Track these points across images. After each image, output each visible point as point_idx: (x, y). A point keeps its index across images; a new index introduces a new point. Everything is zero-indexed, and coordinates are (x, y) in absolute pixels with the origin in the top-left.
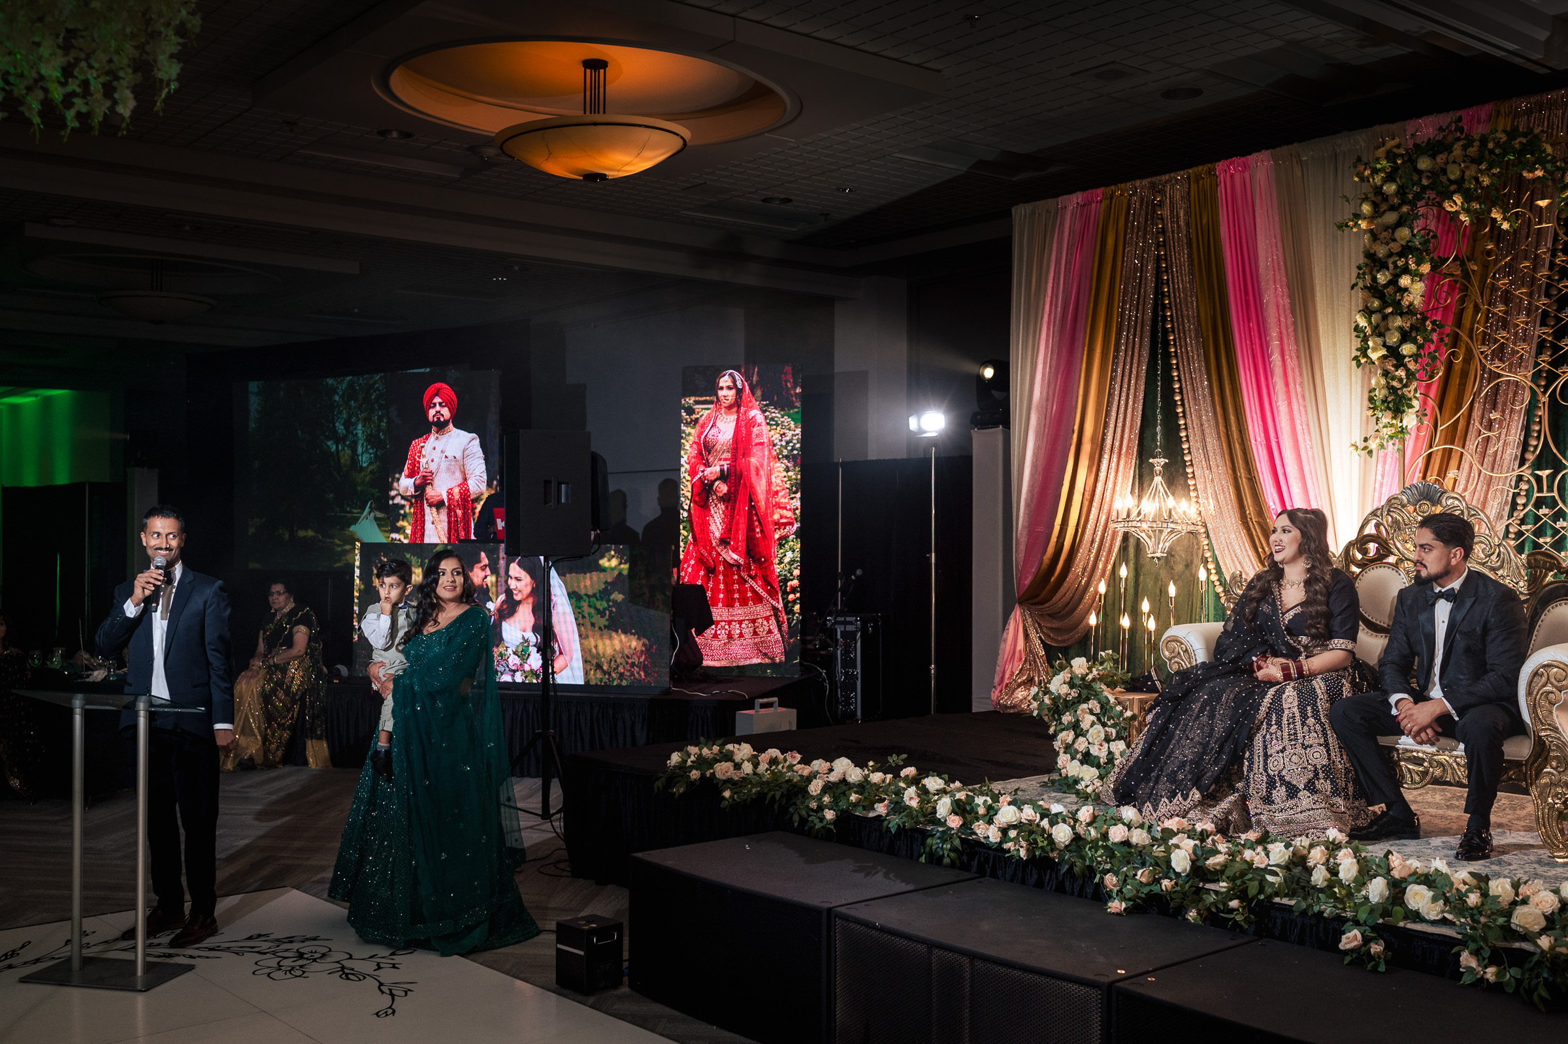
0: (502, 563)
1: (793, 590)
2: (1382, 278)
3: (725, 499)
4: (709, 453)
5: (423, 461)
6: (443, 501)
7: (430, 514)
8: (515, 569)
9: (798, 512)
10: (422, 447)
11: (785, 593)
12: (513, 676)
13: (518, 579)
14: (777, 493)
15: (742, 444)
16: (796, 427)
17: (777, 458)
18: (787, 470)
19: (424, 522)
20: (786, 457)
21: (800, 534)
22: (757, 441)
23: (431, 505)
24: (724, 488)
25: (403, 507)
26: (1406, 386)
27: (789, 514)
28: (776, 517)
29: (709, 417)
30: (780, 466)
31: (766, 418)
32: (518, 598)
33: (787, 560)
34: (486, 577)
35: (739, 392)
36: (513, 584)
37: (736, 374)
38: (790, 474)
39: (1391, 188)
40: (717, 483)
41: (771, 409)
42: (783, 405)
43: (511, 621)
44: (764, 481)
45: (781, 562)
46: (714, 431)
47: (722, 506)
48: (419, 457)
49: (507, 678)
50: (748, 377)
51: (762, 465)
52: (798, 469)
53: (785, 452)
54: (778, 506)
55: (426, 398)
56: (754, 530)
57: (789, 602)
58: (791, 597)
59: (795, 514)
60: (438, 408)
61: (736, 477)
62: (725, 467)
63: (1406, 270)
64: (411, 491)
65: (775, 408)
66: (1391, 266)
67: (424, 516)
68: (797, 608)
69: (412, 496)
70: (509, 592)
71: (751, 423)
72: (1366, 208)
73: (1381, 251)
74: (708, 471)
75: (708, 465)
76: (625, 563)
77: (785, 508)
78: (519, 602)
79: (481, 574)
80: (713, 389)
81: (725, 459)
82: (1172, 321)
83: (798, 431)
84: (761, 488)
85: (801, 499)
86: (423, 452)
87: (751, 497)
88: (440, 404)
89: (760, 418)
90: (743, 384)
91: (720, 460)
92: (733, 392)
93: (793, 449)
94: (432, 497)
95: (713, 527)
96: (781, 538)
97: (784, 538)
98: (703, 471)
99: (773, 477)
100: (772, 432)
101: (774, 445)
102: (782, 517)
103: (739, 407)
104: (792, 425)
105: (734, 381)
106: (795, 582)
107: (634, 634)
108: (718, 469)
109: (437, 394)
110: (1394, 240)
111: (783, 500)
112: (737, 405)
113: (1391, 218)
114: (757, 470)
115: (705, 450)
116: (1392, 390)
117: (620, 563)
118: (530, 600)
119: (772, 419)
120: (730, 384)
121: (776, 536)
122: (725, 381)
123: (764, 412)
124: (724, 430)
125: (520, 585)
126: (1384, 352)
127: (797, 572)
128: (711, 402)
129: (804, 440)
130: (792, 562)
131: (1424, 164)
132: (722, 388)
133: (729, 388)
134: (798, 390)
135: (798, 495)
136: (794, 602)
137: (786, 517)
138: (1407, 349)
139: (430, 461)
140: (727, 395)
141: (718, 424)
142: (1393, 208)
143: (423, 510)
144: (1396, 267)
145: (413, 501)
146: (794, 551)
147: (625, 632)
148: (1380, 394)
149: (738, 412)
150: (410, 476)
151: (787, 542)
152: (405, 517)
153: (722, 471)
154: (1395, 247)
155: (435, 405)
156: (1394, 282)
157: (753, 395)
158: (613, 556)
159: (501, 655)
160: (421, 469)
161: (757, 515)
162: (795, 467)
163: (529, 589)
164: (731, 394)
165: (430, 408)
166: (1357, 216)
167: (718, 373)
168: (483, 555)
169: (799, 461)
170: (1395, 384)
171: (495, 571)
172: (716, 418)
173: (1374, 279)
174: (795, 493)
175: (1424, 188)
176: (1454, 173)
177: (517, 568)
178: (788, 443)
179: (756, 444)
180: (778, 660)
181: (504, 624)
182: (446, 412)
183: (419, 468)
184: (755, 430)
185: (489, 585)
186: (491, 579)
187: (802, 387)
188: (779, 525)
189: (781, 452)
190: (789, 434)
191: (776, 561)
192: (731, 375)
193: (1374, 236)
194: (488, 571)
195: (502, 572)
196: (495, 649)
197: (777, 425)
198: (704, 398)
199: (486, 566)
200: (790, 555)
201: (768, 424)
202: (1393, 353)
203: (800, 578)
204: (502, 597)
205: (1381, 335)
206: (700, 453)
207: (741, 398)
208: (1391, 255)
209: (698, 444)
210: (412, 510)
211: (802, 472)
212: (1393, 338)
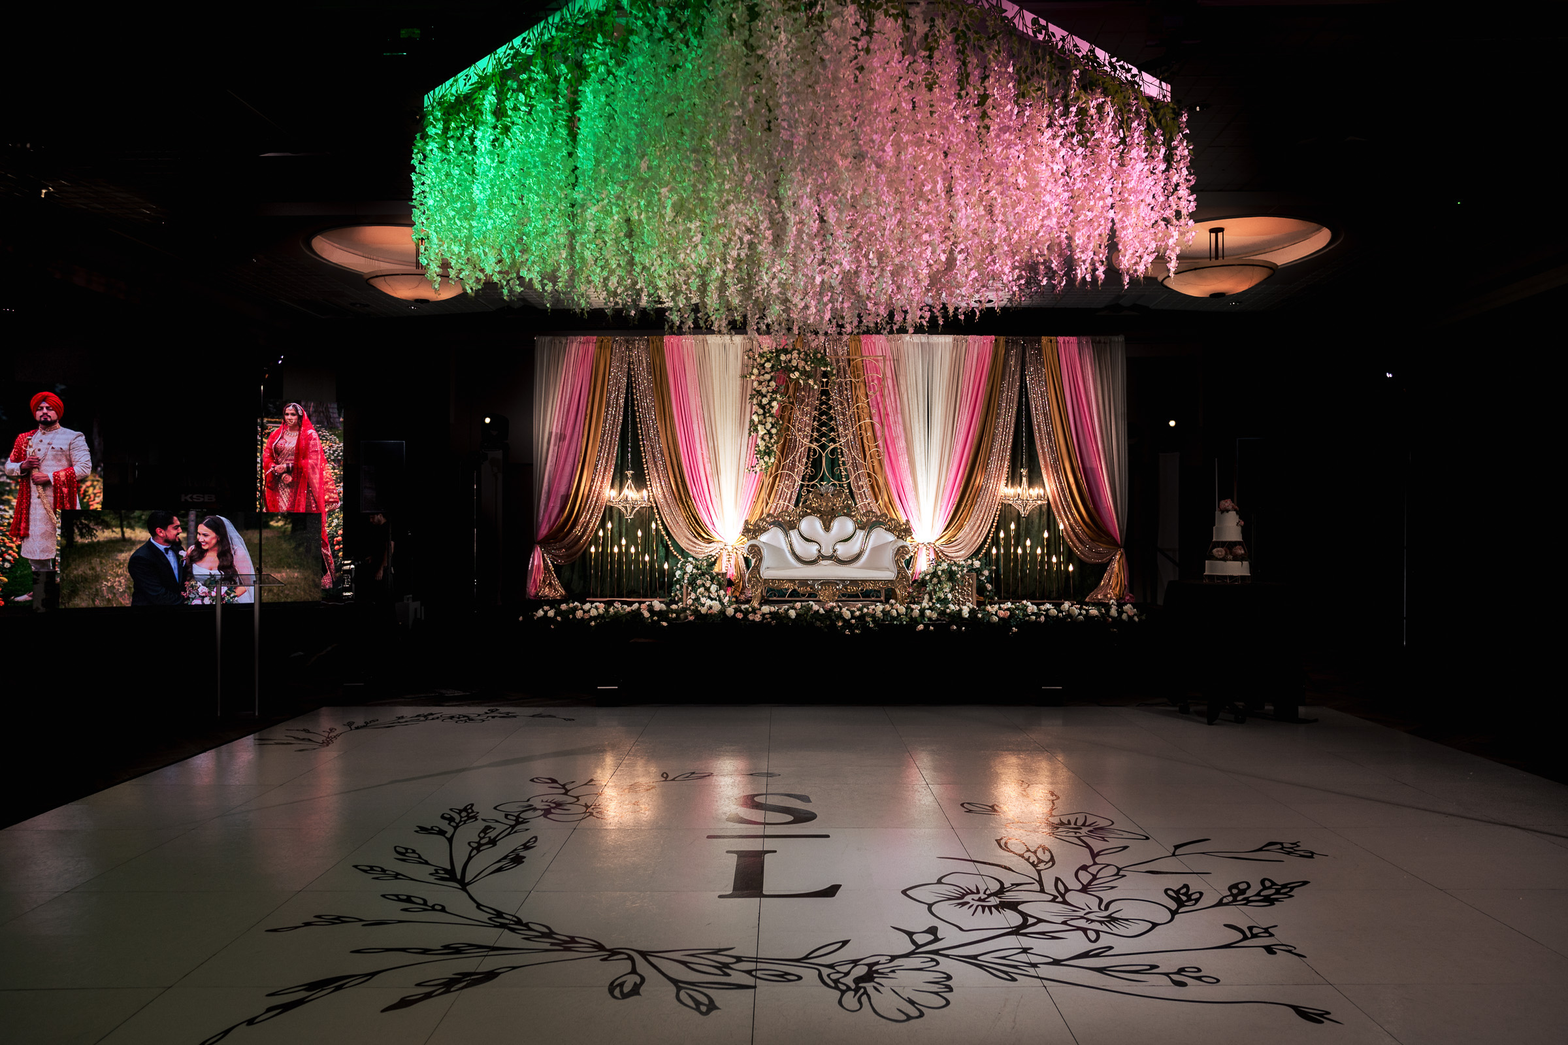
0: (192, 524)
1: (338, 543)
2: (765, 401)
3: (289, 485)
4: (279, 455)
5: (30, 451)
6: (49, 481)
7: (35, 491)
8: (202, 528)
9: (341, 495)
10: (30, 439)
11: (333, 545)
12: (202, 600)
13: (205, 535)
14: (327, 482)
15: (302, 451)
16: (340, 442)
17: (327, 461)
18: (334, 468)
19: (30, 497)
20: (333, 460)
21: (344, 509)
22: (313, 449)
23: (37, 484)
24: (290, 479)
25: (9, 484)
26: (773, 446)
27: (336, 496)
28: (326, 497)
29: (278, 433)
30: (329, 466)
31: (319, 435)
32: (205, 547)
33: (333, 524)
34: (178, 534)
35: (300, 418)
36: (201, 538)
37: (298, 407)
38: (336, 471)
39: (768, 365)
40: (284, 475)
41: (323, 429)
42: (331, 427)
43: (199, 563)
44: (318, 476)
45: (329, 526)
46: (282, 441)
47: (288, 490)
48: (26, 447)
49: (198, 602)
50: (306, 408)
51: (316, 465)
52: (341, 468)
53: (332, 458)
54: (328, 490)
55: (33, 402)
56: (311, 506)
57: (335, 550)
58: (337, 547)
59: (339, 496)
60: (45, 410)
61: (299, 472)
62: (290, 465)
63: (775, 399)
64: (17, 472)
65: (326, 429)
66: (769, 397)
67: (30, 491)
68: (341, 554)
69: (18, 476)
70: (198, 545)
71: (310, 437)
72: (755, 371)
73: (764, 390)
74: (277, 467)
75: (277, 463)
76: (289, 524)
77: (333, 492)
78: (207, 551)
79: (175, 532)
80: (281, 413)
81: (290, 460)
82: (638, 406)
83: (342, 444)
84: (316, 479)
85: (344, 487)
86: (30, 443)
87: (309, 485)
88: (47, 408)
89: (315, 435)
90: (303, 413)
91: (286, 460)
92: (296, 417)
93: (338, 455)
94: (38, 478)
95: (281, 504)
96: (329, 511)
97: (331, 512)
98: (274, 467)
99: (324, 472)
100: (323, 445)
101: (326, 452)
102: (330, 497)
103: (300, 427)
104: (337, 441)
105: (297, 410)
106: (340, 538)
107: (296, 569)
108: (285, 466)
109: (45, 399)
110: (769, 386)
111: (331, 487)
112: (299, 425)
113: (768, 377)
114: (313, 468)
115: (276, 453)
116: (767, 447)
117: (285, 524)
118: (216, 548)
119: (324, 436)
120: (293, 412)
121: (327, 510)
122: (290, 409)
123: (317, 431)
124: (290, 441)
125: (207, 539)
126: (765, 431)
127: (340, 532)
128: (280, 423)
129: (344, 451)
130: (337, 526)
131: (783, 357)
132: (288, 414)
133: (293, 414)
134: (341, 419)
135: (342, 484)
136: (339, 550)
137: (333, 498)
138: (774, 431)
139: (36, 451)
140: (291, 418)
141: (285, 437)
142: (767, 373)
143: (30, 488)
144: (771, 396)
145: (19, 480)
146: (338, 519)
147: (288, 568)
148: (762, 448)
149: (299, 430)
150: (16, 460)
151: (334, 513)
152: (10, 492)
153: (288, 467)
154: (770, 389)
155: (42, 408)
156: (770, 403)
157: (310, 420)
158: (280, 520)
159: (192, 586)
160: (28, 456)
161: (313, 496)
162: (339, 466)
163: (214, 541)
164: (294, 418)
165: (38, 410)
166: (752, 374)
167: (285, 404)
168: (175, 518)
169: (342, 463)
170: (770, 445)
171: (185, 529)
172: (283, 433)
173: (761, 401)
174: (340, 483)
175: (782, 367)
176: (794, 363)
177: (205, 528)
178: (334, 451)
179: (313, 451)
180: (327, 587)
181: (194, 566)
182: (53, 414)
183: (25, 455)
184: (312, 442)
185: (181, 539)
186: (182, 535)
187: (344, 418)
188: (328, 502)
189: (330, 458)
190: (336, 446)
191: (327, 525)
192: (294, 406)
193: (760, 383)
194: (180, 530)
195: (192, 529)
196: (187, 583)
197: (327, 440)
198: (274, 420)
199: (178, 526)
200: (336, 521)
201: (321, 439)
202: (769, 432)
203: (343, 535)
204: (193, 547)
205: (764, 424)
206: (272, 455)
207: (301, 421)
208: (768, 392)
209: (271, 449)
210: (18, 487)
211: (344, 470)
212: (769, 426)
